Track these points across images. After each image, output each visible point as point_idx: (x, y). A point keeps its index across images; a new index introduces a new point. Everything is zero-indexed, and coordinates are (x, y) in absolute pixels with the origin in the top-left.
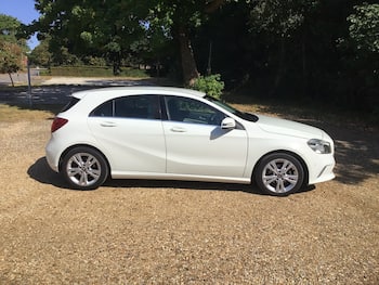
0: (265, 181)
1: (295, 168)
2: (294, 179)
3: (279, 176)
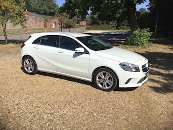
0: (97, 82)
1: (112, 77)
2: (111, 83)
3: (104, 80)
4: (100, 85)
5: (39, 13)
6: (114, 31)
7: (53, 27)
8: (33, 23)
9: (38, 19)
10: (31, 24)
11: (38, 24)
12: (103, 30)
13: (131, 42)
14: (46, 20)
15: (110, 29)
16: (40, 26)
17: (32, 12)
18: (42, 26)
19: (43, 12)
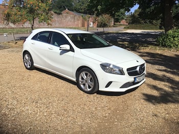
0: (80, 83)
1: (93, 79)
2: (92, 85)
3: (86, 81)
4: (82, 86)
5: (80, 12)
6: (156, 31)
7: (91, 26)
8: (71, 21)
9: (76, 18)
10: (69, 23)
11: (76, 23)
12: (144, 29)
13: (162, 43)
14: (84, 19)
15: (152, 29)
16: (77, 25)
17: (72, 11)
18: (80, 25)
19: (83, 11)
